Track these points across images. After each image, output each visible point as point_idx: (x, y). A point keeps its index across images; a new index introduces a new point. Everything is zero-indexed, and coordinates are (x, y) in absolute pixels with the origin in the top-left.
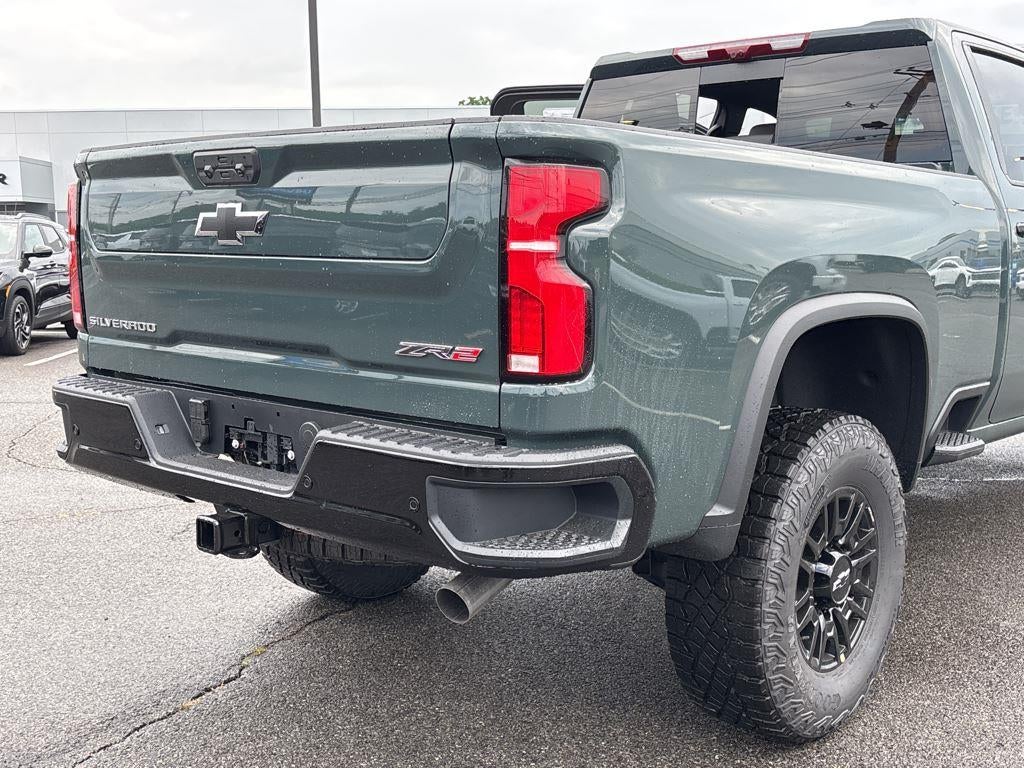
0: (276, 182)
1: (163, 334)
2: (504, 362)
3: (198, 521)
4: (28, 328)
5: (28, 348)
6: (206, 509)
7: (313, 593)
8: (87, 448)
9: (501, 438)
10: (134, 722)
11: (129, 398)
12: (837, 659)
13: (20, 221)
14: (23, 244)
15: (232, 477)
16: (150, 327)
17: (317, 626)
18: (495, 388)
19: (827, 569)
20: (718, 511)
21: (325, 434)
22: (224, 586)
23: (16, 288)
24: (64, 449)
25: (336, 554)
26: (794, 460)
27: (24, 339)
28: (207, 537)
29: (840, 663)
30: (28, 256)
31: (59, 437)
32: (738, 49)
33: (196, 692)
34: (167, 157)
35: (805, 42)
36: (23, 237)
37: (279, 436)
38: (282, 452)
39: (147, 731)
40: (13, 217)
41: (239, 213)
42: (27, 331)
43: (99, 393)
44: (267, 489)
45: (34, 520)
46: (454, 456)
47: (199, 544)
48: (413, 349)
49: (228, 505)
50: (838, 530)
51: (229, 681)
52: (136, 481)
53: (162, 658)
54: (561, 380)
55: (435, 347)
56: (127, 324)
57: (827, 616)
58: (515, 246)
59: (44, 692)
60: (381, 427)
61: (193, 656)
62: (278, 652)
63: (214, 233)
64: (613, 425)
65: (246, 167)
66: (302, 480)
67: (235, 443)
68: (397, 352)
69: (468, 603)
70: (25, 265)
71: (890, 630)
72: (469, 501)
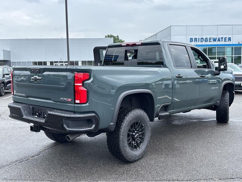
0: (43, 73)
1: (26, 96)
2: (75, 101)
3: (31, 126)
4: (4, 90)
5: (4, 95)
6: (32, 124)
7: (55, 141)
8: (14, 115)
9: (75, 113)
10: (21, 161)
11: (20, 107)
12: (137, 149)
13: (3, 67)
14: (3, 72)
15: (36, 119)
16: (24, 95)
17: (54, 147)
18: (74, 105)
19: (134, 134)
20: (112, 124)
21: (49, 112)
22: (39, 140)
23: (2, 82)
24: (10, 115)
25: (53, 132)
26: (126, 116)
27: (3, 93)
28: (32, 129)
29: (137, 150)
30: (4, 75)
31: (9, 113)
32: (131, 44)
33: (32, 157)
34: (27, 68)
35: (141, 43)
36: (3, 71)
37: (44, 113)
38: (44, 115)
39: (23, 162)
40: (1, 66)
41: (37, 78)
42: (4, 91)
43: (16, 106)
44: (41, 121)
45: (5, 129)
46: (67, 115)
47: (31, 130)
48: (62, 99)
49: (35, 124)
50: (136, 127)
51: (38, 155)
52: (21, 120)
53: (26, 152)
54: (83, 104)
55: (65, 99)
56: (20, 94)
57: (135, 142)
58: (76, 84)
59: (6, 157)
60: (58, 111)
61: (32, 151)
62: (47, 151)
63: (34, 81)
64: (92, 111)
65: (38, 71)
66: (46, 119)
67: (37, 114)
68: (60, 100)
69: (70, 138)
70: (4, 77)
71: (148, 145)
72: (70, 122)
